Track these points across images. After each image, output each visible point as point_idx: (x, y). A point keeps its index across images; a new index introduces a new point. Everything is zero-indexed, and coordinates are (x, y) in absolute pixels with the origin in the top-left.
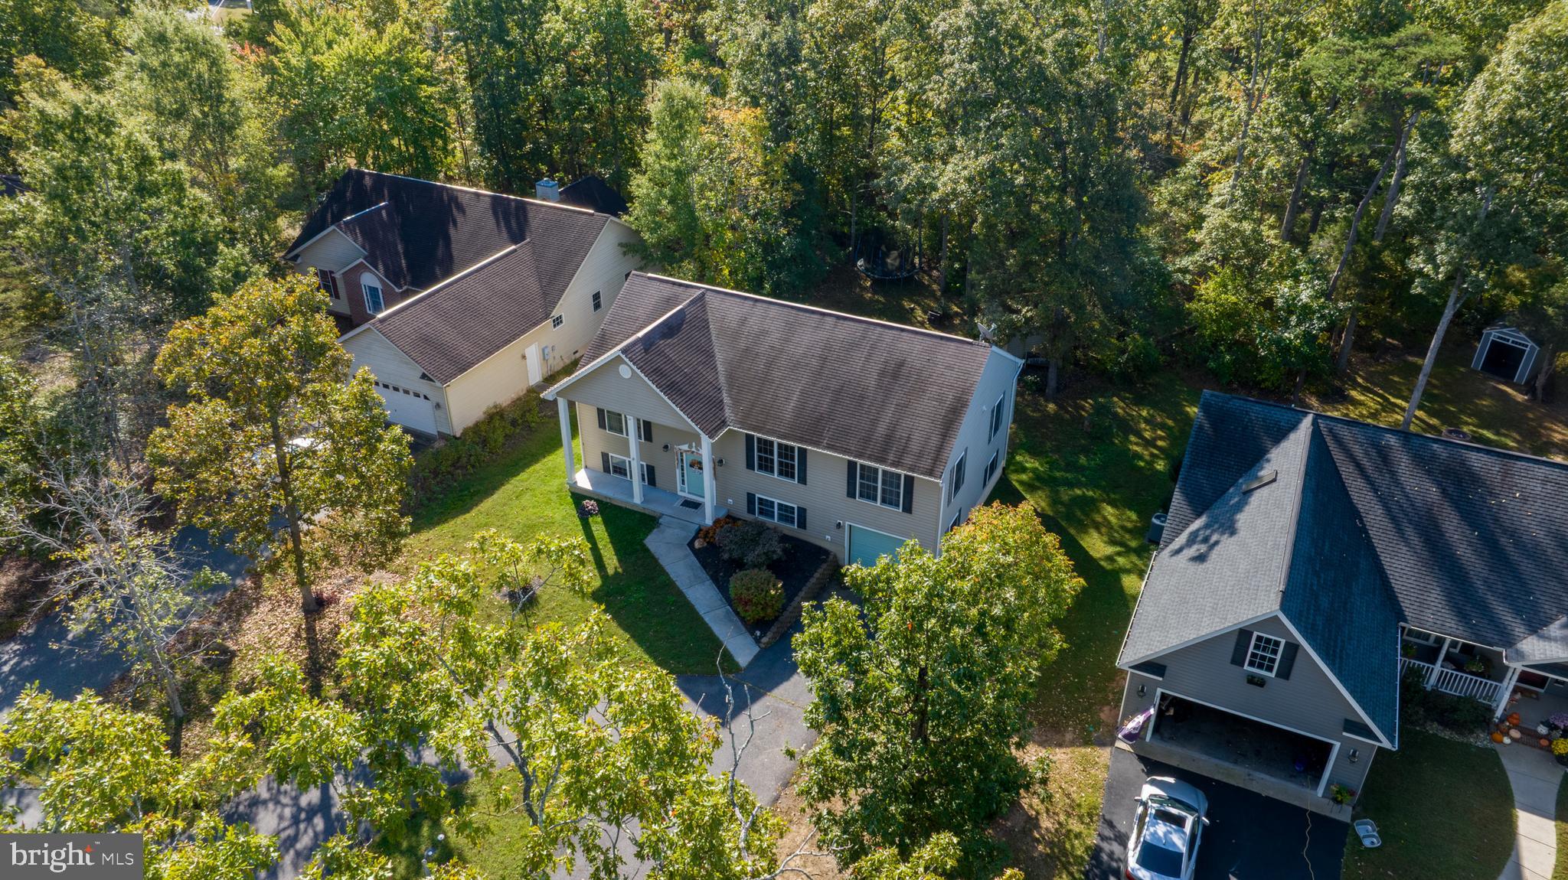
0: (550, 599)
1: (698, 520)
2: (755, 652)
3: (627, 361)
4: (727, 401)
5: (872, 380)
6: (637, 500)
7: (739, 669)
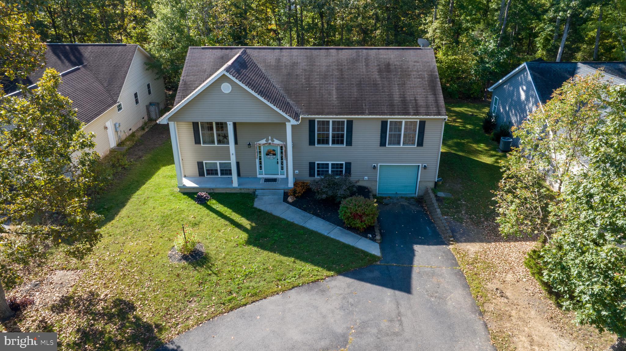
0: (218, 253)
1: (282, 186)
2: (377, 246)
3: (231, 77)
4: (291, 102)
5: (376, 75)
6: (235, 184)
7: (378, 258)
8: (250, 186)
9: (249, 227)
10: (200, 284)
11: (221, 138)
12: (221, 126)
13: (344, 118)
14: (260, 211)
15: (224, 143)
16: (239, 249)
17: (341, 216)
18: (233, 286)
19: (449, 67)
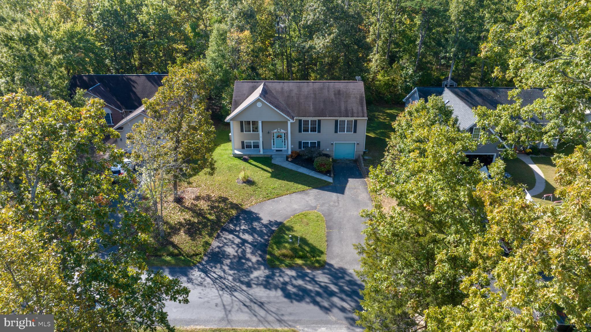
0: (259, 181)
1: (285, 153)
2: (332, 179)
3: (262, 100)
4: (290, 111)
5: (333, 97)
6: (261, 152)
7: (332, 183)
8: (269, 153)
9: (271, 171)
10: (254, 191)
11: (254, 129)
12: (255, 123)
13: (317, 119)
14: (275, 164)
15: (255, 131)
16: (268, 179)
17: (315, 166)
18: (268, 192)
19: (385, 84)
